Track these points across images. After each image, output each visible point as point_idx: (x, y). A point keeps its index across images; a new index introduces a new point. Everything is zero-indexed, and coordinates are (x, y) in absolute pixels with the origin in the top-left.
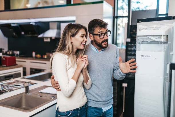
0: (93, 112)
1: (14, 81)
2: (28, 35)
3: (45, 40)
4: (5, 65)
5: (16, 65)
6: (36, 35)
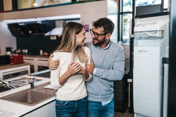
0: (93, 107)
1: (21, 78)
2: (35, 34)
3: (52, 38)
4: (13, 64)
5: (24, 62)
6: (43, 34)
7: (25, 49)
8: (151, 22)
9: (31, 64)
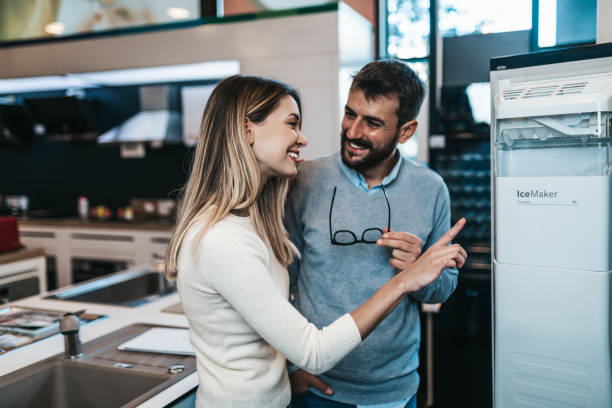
1: (15, 311)
2: (58, 138)
3: (126, 153)
5: (20, 247)
6: (89, 136)
7: (18, 193)
8: (561, 83)
9: (49, 252)
